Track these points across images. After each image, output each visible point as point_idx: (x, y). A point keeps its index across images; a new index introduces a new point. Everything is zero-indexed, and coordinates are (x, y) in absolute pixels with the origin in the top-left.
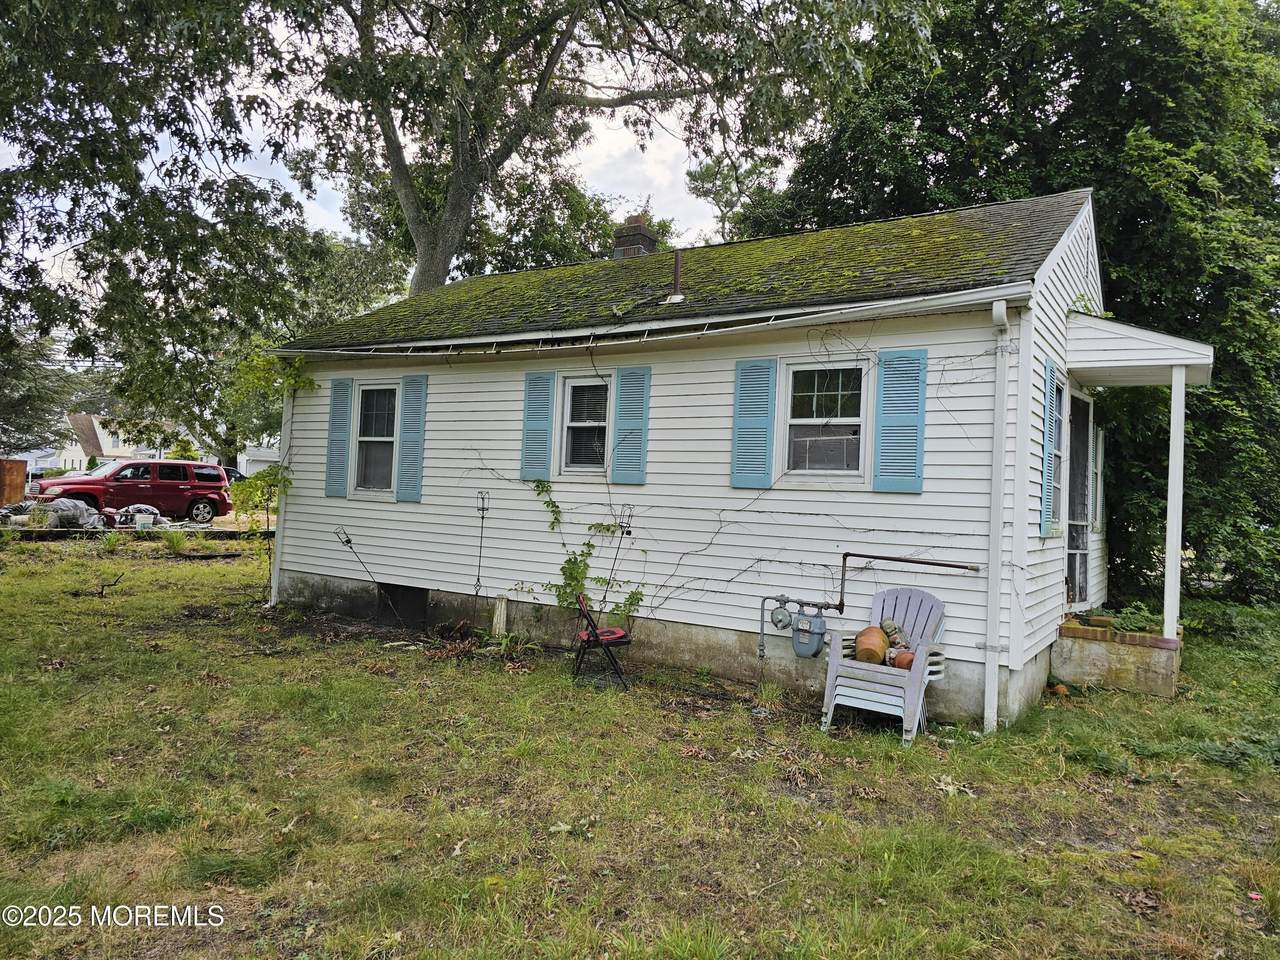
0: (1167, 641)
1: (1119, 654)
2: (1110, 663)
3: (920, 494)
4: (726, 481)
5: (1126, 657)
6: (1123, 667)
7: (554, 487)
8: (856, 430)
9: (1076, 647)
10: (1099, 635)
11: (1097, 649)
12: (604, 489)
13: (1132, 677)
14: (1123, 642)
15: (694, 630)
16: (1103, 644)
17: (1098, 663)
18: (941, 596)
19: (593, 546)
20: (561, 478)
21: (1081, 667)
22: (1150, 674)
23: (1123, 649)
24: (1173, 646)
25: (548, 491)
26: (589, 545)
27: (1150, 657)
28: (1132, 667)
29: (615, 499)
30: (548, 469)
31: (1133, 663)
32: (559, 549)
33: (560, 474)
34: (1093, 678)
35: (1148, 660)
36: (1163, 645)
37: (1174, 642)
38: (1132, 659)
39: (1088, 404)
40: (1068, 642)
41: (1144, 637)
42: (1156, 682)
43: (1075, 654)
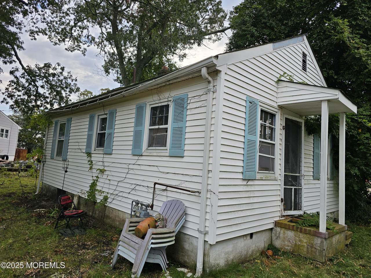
0: (321, 233)
1: (299, 237)
2: (296, 241)
3: (183, 157)
4: (130, 152)
5: (303, 239)
6: (302, 244)
7: (93, 155)
8: (166, 130)
9: (282, 232)
10: (291, 227)
11: (290, 234)
12: (102, 156)
13: (305, 250)
14: (301, 232)
15: (120, 213)
16: (293, 232)
17: (291, 241)
18: (187, 204)
19: (99, 178)
20: (95, 152)
21: (284, 242)
22: (313, 249)
23: (301, 235)
24: (323, 236)
25: (91, 157)
26: (97, 177)
27: (313, 240)
28: (305, 244)
29: (105, 160)
30: (91, 148)
31: (306, 243)
32: (91, 178)
33: (95, 150)
34: (289, 248)
35: (312, 242)
36: (319, 235)
37: (324, 234)
38: (305, 241)
39: (302, 123)
40: (278, 229)
41: (310, 230)
42: (316, 254)
43: (281, 235)
